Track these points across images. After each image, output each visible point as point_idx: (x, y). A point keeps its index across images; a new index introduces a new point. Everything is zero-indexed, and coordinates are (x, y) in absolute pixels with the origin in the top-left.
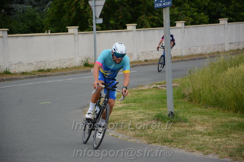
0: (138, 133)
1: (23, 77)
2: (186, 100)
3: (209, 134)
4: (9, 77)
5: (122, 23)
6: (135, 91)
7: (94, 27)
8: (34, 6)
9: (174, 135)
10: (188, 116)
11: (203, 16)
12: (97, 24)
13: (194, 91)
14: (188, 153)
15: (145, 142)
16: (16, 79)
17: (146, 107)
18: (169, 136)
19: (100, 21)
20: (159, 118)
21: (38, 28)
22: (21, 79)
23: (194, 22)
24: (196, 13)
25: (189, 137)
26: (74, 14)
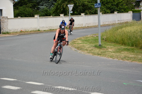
0: (88, 51)
1: (44, 32)
2: (104, 40)
3: (114, 52)
4: (39, 32)
5: (79, 13)
6: (85, 37)
7: (70, 14)
8: (47, 7)
9: (101, 53)
10: (106, 46)
11: (108, 11)
12: (70, 13)
13: (107, 37)
14: (107, 58)
15: (91, 55)
16: (42, 33)
17: (90, 43)
18: (100, 53)
19: (72, 12)
20: (96, 47)
21: (48, 15)
22: (44, 33)
23: (105, 13)
24: (106, 10)
25: (107, 53)
26: (62, 10)
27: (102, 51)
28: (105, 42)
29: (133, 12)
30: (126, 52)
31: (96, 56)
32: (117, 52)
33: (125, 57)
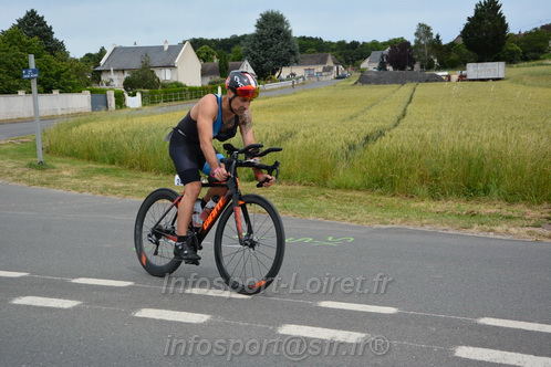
0: (15, 178)
3: (76, 178)
9: (48, 179)
10: (53, 164)
13: (51, 145)
14: (66, 192)
15: (25, 184)
18: (44, 180)
20: (31, 166)
25: (61, 180)
27: (48, 175)
28: (47, 155)
29: (92, 92)
30: (103, 177)
31: (39, 187)
32: (83, 177)
33: (106, 188)
